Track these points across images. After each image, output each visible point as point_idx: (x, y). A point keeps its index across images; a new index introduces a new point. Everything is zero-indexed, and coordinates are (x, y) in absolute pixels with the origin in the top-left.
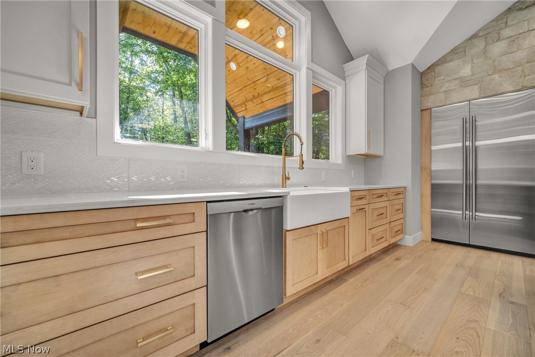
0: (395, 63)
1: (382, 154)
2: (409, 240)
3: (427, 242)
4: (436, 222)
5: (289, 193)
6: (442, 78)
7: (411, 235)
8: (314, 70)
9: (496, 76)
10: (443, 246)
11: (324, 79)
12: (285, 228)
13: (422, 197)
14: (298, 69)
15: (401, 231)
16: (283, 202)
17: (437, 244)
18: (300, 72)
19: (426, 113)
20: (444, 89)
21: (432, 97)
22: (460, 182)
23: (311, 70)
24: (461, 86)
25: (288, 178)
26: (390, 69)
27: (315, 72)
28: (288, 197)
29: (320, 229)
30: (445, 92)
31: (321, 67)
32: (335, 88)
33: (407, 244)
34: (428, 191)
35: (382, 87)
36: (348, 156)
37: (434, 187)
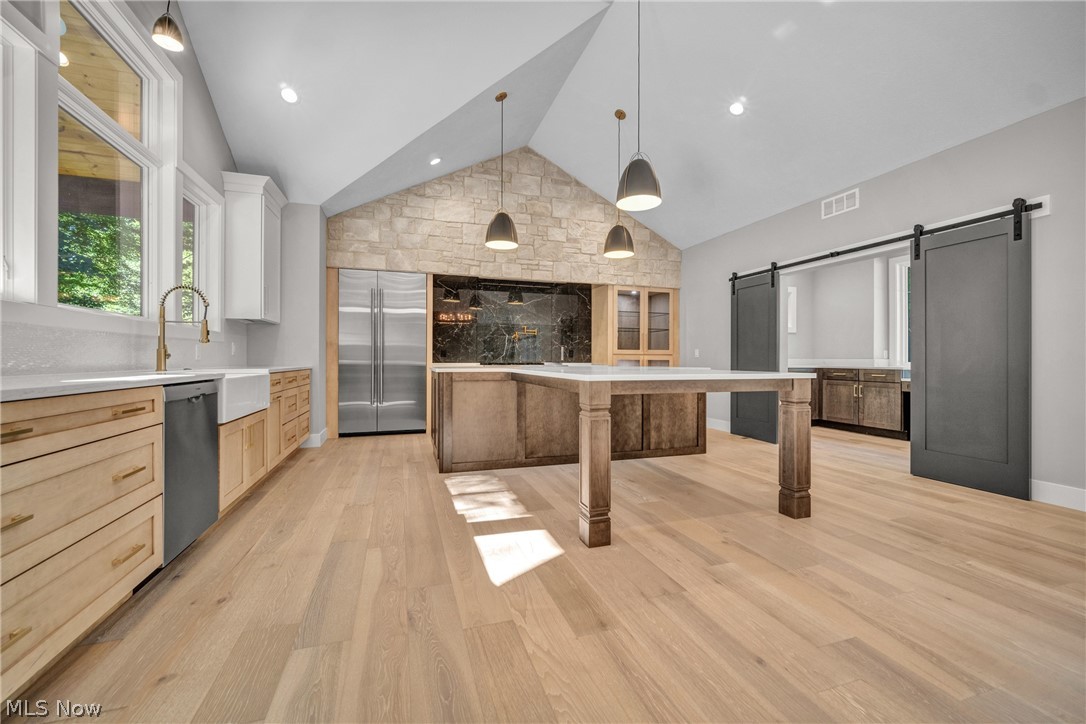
0: (297, 196)
1: (277, 320)
2: (316, 440)
3: (334, 439)
4: (343, 416)
5: (223, 375)
6: (351, 234)
7: (318, 432)
8: (187, 174)
9: (399, 252)
10: (352, 439)
11: (197, 190)
12: (219, 422)
13: (327, 382)
14: (159, 164)
15: (308, 429)
16: (216, 388)
17: (346, 440)
18: (158, 168)
19: (333, 273)
20: (352, 249)
21: (340, 254)
22: (368, 362)
23: (182, 172)
24: (369, 251)
25: (167, 356)
26: (291, 201)
27: (189, 179)
28: (224, 380)
29: (245, 424)
30: (353, 252)
31: (195, 170)
32: (207, 204)
33: (314, 446)
34: (334, 374)
35: (279, 221)
36: (227, 320)
37: (342, 369)
